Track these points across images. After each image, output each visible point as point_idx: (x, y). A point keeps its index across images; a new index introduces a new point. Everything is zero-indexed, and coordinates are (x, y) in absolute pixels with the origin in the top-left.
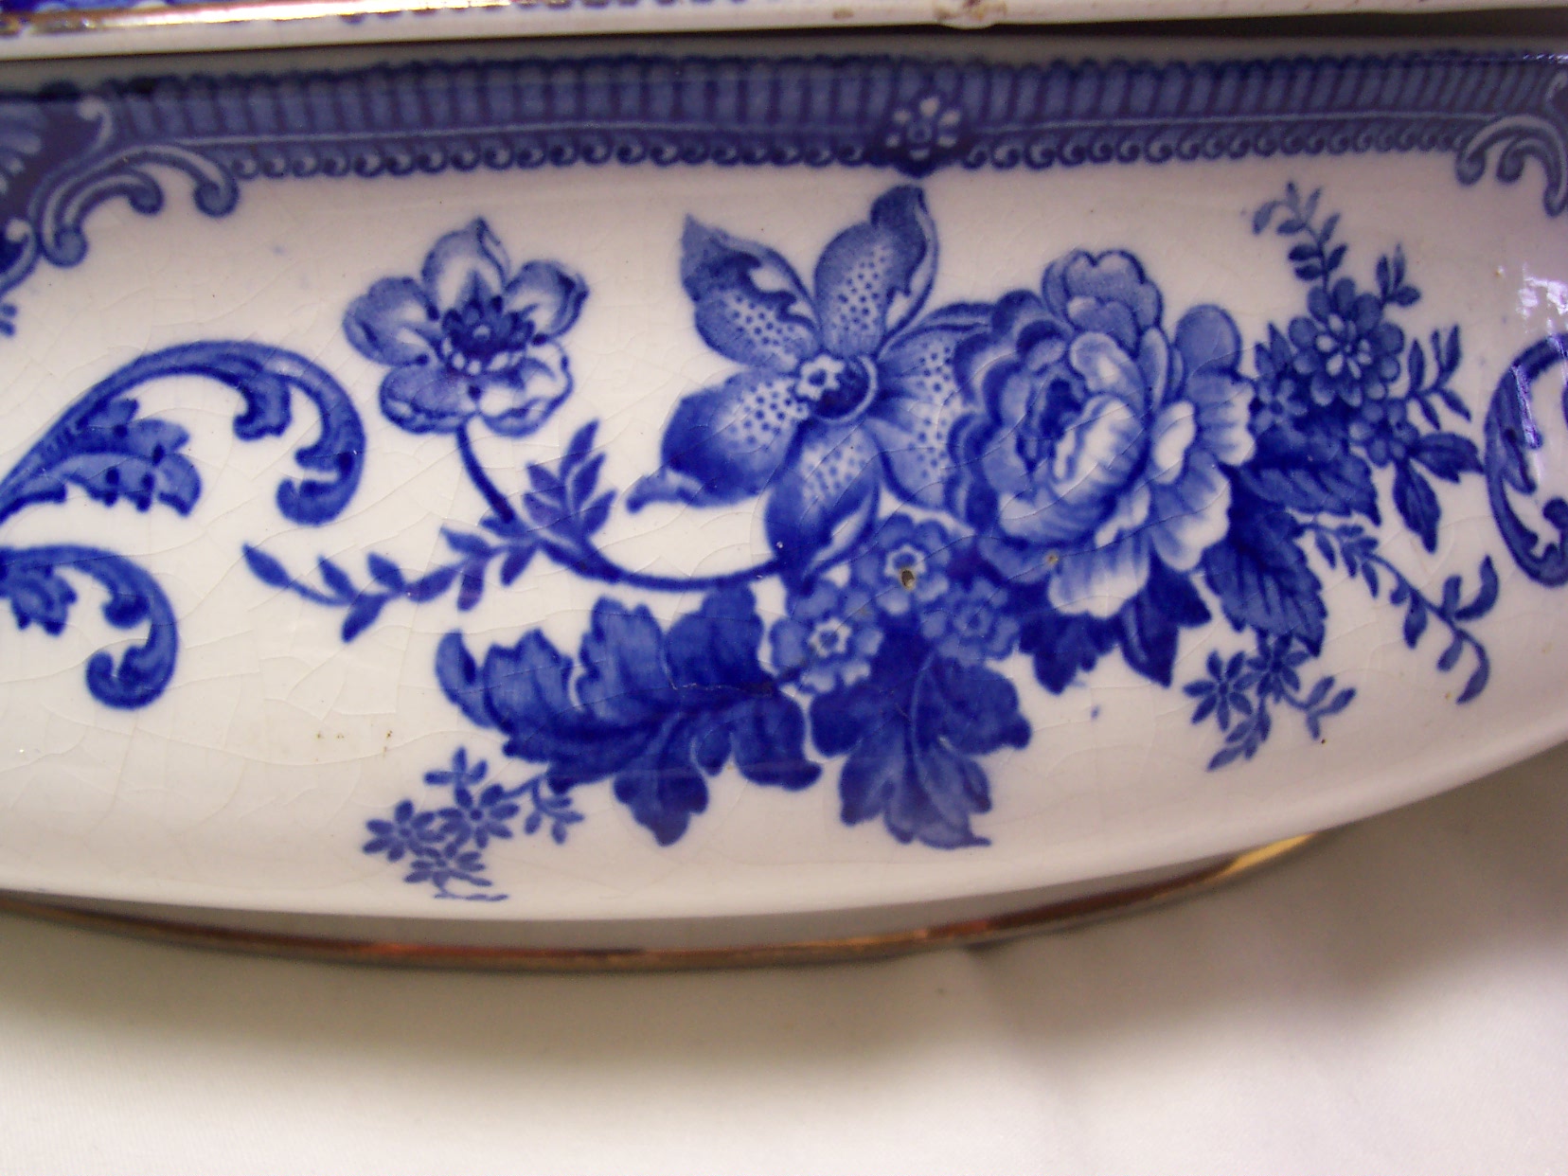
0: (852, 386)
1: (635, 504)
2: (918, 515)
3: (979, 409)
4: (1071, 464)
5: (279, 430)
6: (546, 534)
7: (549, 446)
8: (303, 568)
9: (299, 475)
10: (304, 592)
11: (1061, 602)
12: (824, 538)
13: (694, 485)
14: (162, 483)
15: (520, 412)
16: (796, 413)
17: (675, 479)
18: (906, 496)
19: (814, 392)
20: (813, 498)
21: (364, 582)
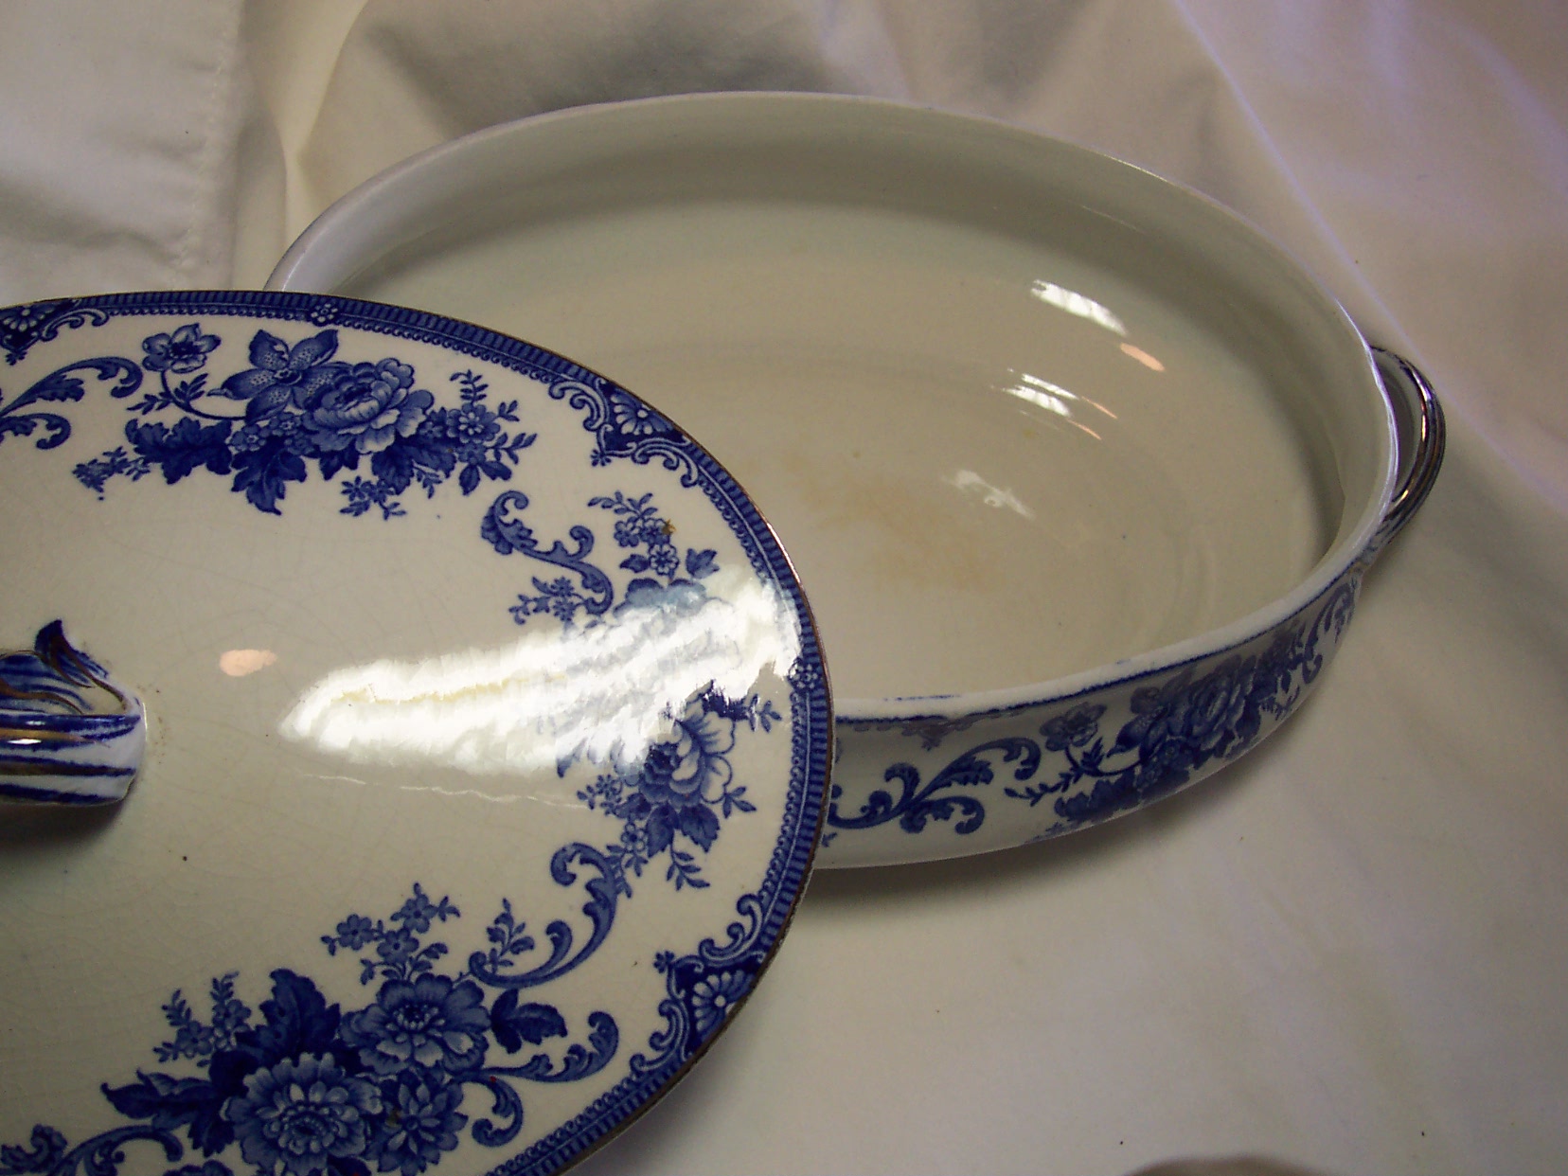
0: (1164, 711)
1: (1108, 756)
2: (1174, 738)
3: (1193, 706)
4: (1212, 711)
5: (1017, 758)
6: (1086, 769)
7: (1089, 747)
8: (1021, 791)
9: (1021, 768)
10: (1021, 797)
11: (1203, 749)
12: (1152, 751)
13: (1124, 747)
14: (981, 776)
15: (1083, 740)
16: (1150, 722)
17: (1119, 747)
18: (1172, 734)
19: (1155, 715)
20: (1150, 743)
21: (1038, 791)
